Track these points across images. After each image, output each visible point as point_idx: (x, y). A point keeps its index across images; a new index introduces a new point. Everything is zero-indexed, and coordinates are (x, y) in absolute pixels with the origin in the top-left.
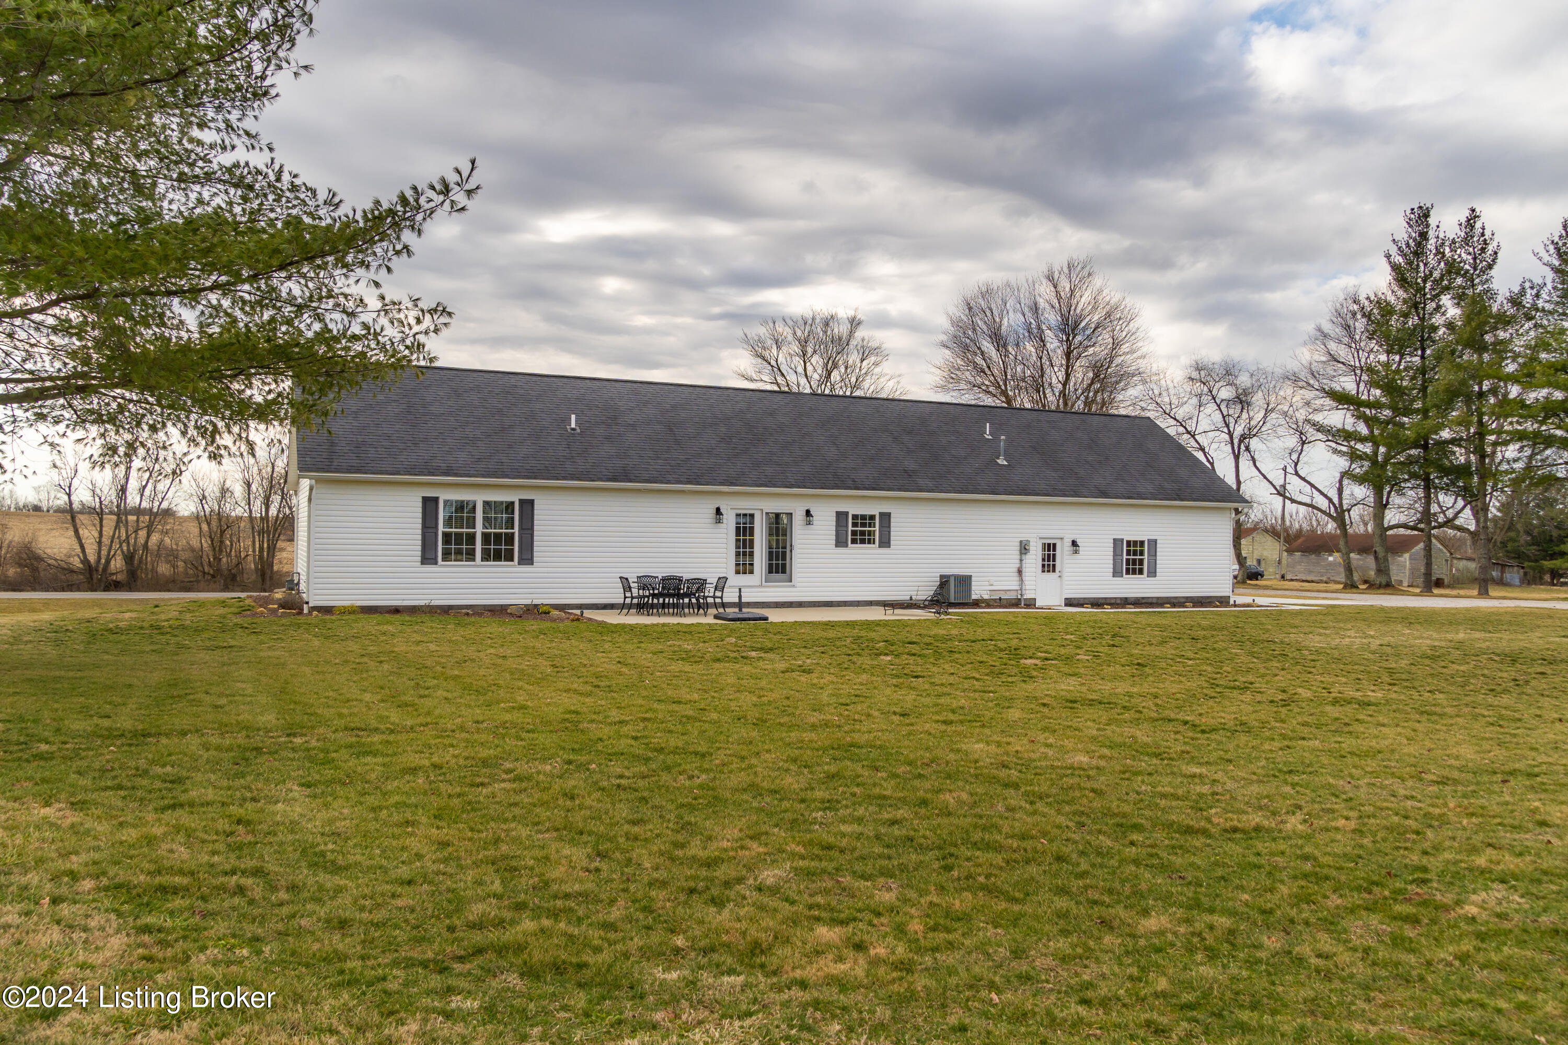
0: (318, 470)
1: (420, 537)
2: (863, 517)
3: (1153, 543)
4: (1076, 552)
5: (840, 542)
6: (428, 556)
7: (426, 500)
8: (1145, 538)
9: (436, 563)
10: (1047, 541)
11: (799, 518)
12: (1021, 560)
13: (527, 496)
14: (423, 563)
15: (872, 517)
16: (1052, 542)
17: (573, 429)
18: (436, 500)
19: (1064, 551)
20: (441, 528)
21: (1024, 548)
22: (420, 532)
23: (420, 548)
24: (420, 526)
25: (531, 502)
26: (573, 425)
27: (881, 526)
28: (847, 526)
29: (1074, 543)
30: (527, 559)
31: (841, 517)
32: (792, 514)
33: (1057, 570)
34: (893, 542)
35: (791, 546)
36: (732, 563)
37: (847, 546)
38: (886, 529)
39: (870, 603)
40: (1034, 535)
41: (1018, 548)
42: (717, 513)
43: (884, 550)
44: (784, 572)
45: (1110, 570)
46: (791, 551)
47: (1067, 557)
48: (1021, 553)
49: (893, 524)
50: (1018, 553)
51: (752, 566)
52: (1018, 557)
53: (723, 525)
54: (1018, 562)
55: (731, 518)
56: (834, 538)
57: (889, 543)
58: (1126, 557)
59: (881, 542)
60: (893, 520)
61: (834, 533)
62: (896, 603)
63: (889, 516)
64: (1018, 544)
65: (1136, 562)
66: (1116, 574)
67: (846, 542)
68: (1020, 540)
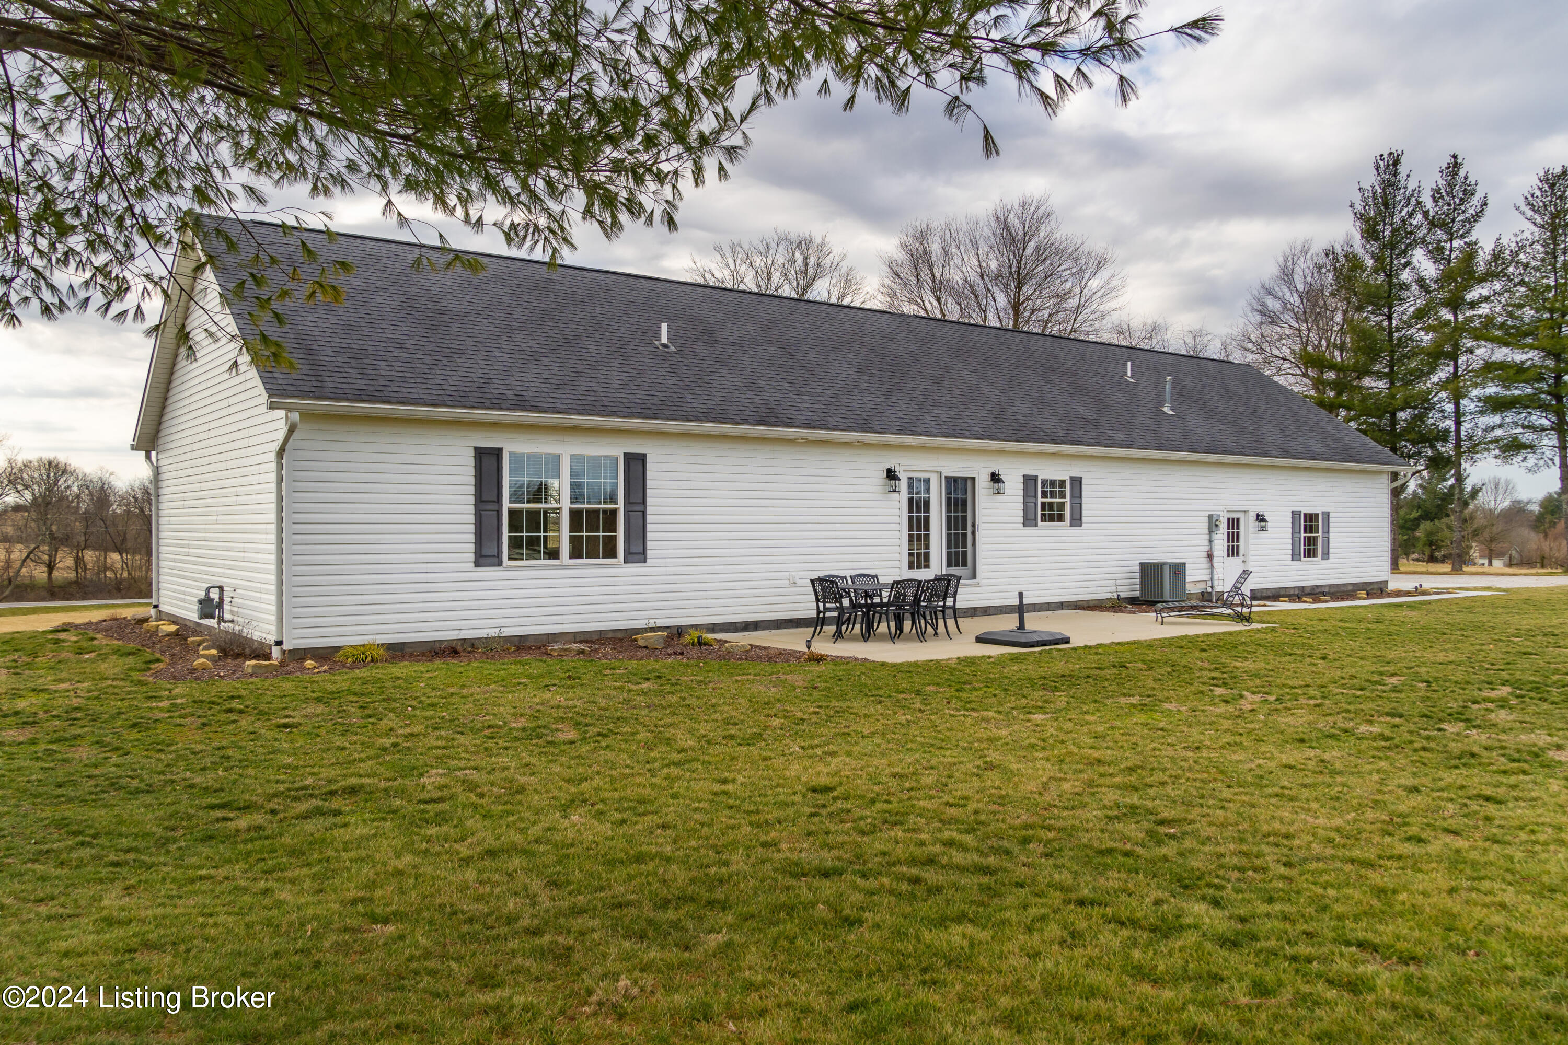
0: (303, 394)
1: (472, 518)
2: (1053, 483)
3: (1327, 515)
4: (1263, 529)
5: (1029, 521)
6: (486, 552)
7: (481, 454)
8: (1318, 510)
9: (500, 564)
10: (1232, 516)
11: (983, 485)
12: (1211, 541)
13: (635, 447)
14: (477, 564)
15: (1062, 483)
16: (1235, 516)
17: (665, 346)
18: (497, 453)
19: (1248, 527)
20: (506, 504)
21: (1213, 524)
22: (471, 509)
23: (472, 538)
24: (472, 499)
25: (642, 458)
26: (664, 340)
27: (1072, 496)
28: (1036, 496)
29: (1260, 518)
30: (637, 554)
31: (1029, 481)
32: (973, 479)
33: (1241, 553)
34: (1084, 519)
35: (974, 525)
36: (905, 552)
37: (1036, 525)
38: (1077, 501)
39: (1061, 606)
40: (1222, 508)
41: (1207, 525)
42: (888, 476)
43: (1076, 530)
44: (965, 564)
45: (1290, 552)
46: (974, 533)
47: (1252, 536)
48: (1211, 532)
49: (1084, 494)
50: (1206, 531)
51: (927, 556)
52: (1207, 537)
53: (896, 495)
54: (1207, 543)
55: (903, 485)
56: (1021, 513)
57: (1081, 519)
58: (1303, 535)
59: (1072, 519)
60: (1084, 487)
61: (1021, 506)
62: (1091, 604)
63: (1081, 482)
64: (1207, 519)
65: (1311, 541)
66: (1295, 557)
67: (1036, 519)
68: (1207, 513)
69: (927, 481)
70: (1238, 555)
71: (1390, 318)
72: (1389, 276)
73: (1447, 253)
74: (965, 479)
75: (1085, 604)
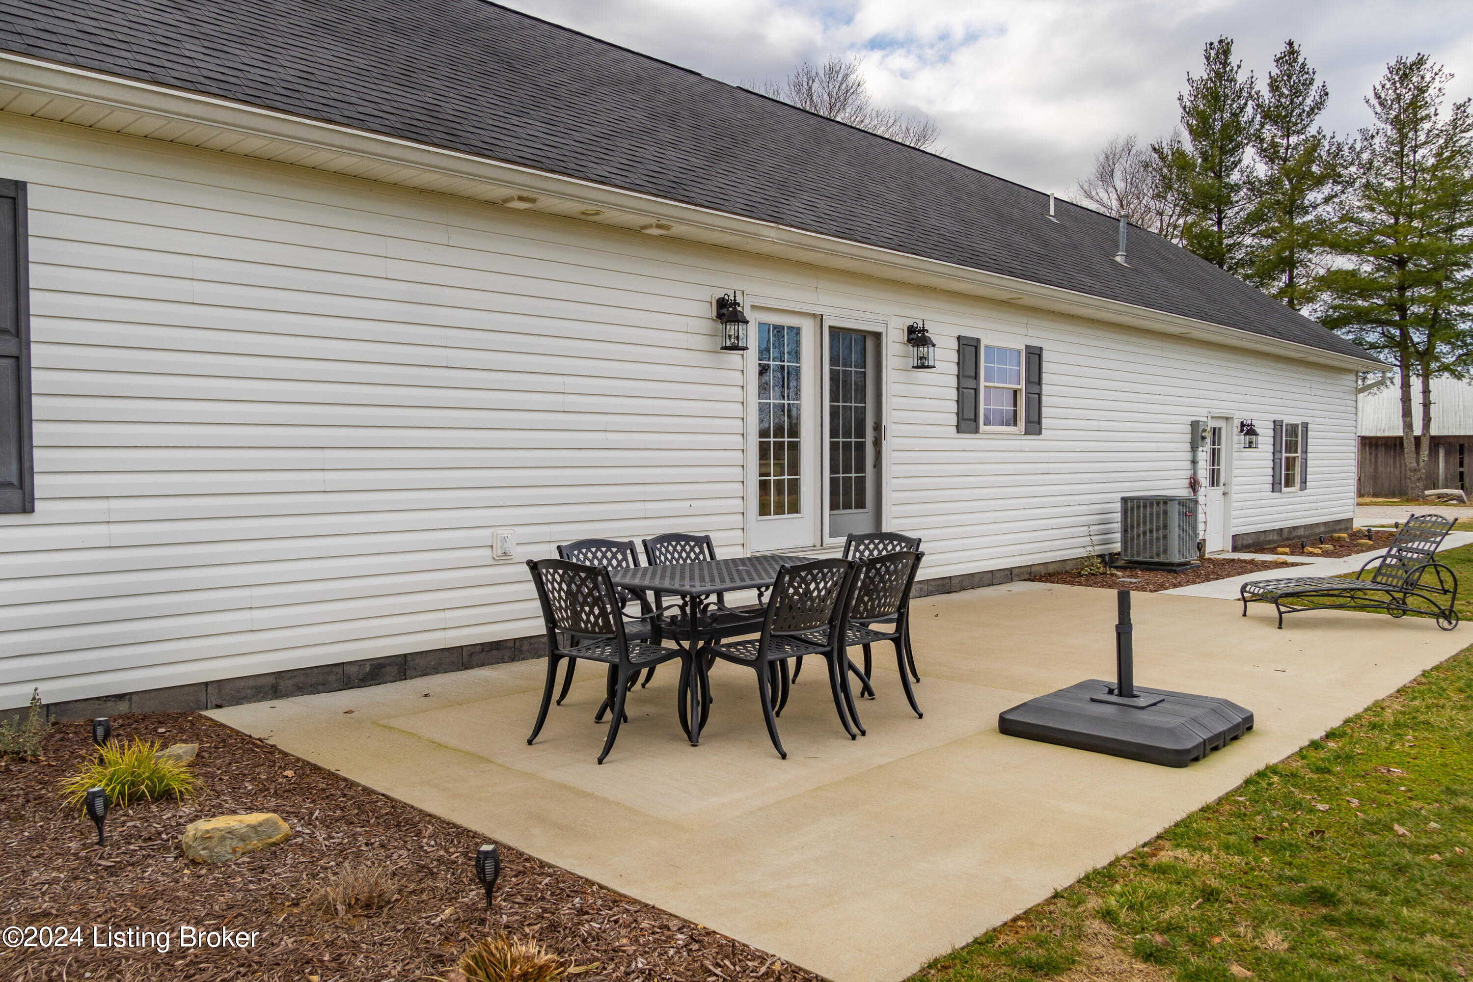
3: (1305, 426)
4: (1251, 445)
5: (965, 422)
8: (1299, 420)
10: (1214, 424)
11: (894, 349)
12: (1195, 462)
16: (1218, 424)
19: (1232, 439)
21: (1196, 436)
27: (1028, 381)
28: (976, 377)
29: (1247, 429)
31: (966, 348)
32: (877, 336)
33: (1222, 481)
34: (1044, 421)
35: (878, 427)
36: (754, 480)
37: (976, 431)
38: (1035, 389)
39: (1009, 575)
40: (1205, 411)
41: (1188, 438)
42: (720, 316)
43: (1031, 442)
44: (861, 505)
45: (1270, 479)
46: (877, 443)
47: (1235, 454)
48: (1194, 448)
49: (1045, 377)
50: (1188, 447)
51: (795, 487)
52: (1188, 456)
53: (734, 357)
54: (1188, 465)
55: (752, 337)
56: (953, 407)
57: (1039, 422)
58: (1284, 455)
59: (1028, 421)
60: (1045, 366)
61: (954, 394)
62: (1051, 569)
63: (1040, 356)
64: (1188, 429)
65: (1290, 464)
66: (1275, 487)
67: (976, 419)
68: (1190, 419)
69: (796, 332)
70: (1218, 485)
71: (1219, 223)
72: (1218, 176)
73: (1282, 151)
74: (864, 335)
75: (1043, 571)
